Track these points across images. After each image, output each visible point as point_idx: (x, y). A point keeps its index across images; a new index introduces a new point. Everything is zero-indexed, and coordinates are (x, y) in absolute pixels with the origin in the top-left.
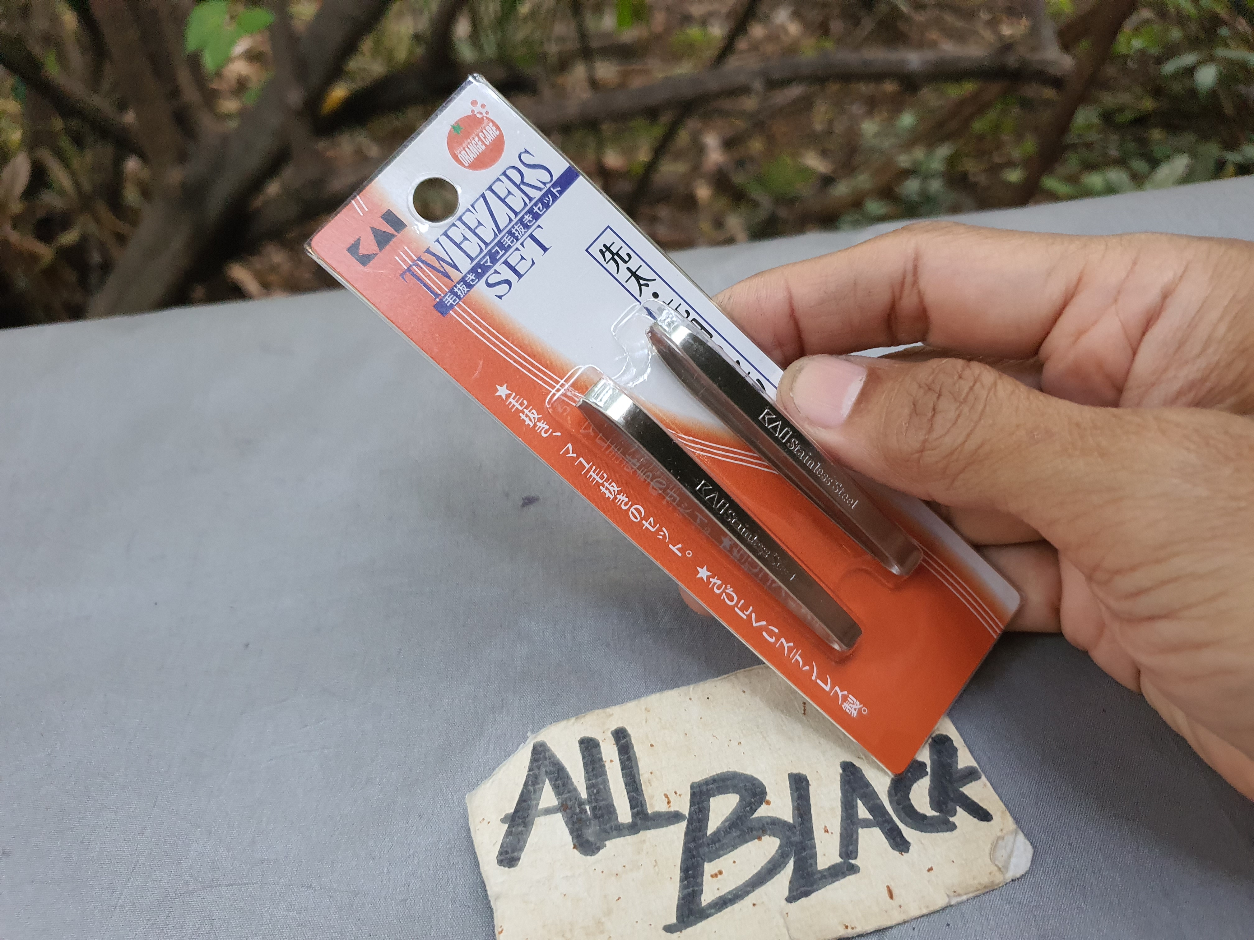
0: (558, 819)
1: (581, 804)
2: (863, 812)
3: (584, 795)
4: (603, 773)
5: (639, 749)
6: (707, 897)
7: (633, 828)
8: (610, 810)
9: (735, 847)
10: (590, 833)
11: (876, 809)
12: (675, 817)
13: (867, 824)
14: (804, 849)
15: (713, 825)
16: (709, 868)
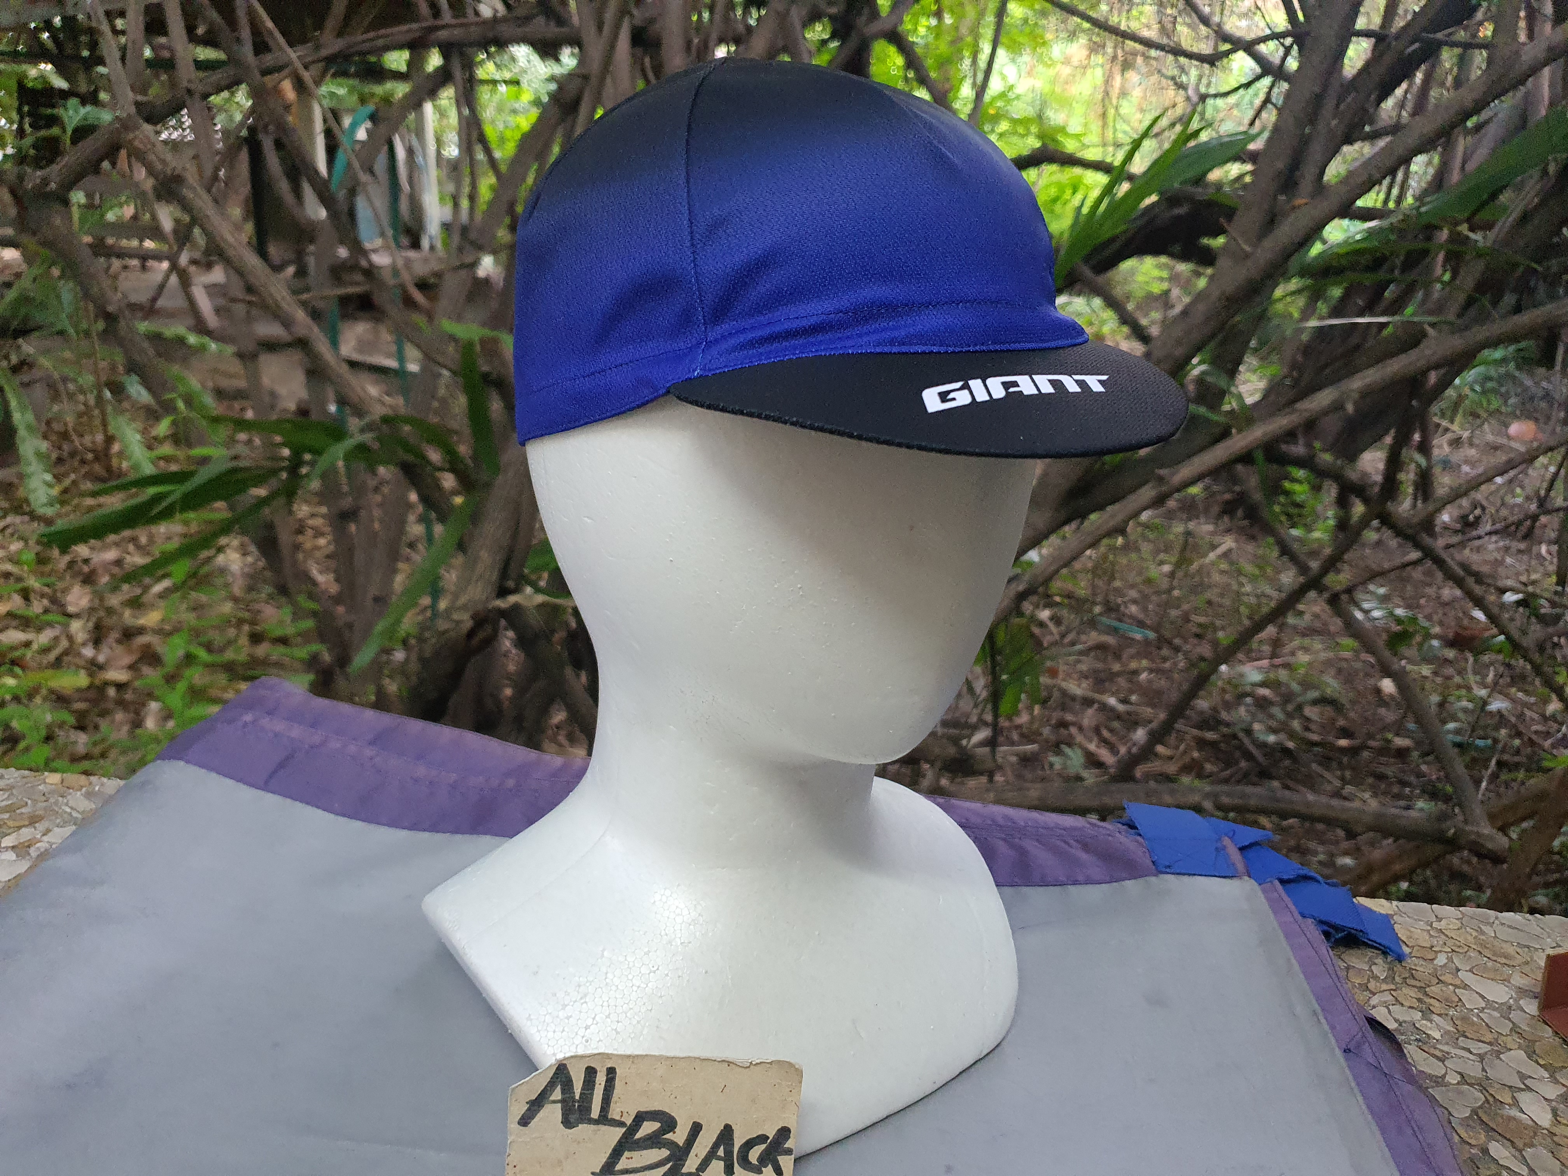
0: (559, 1105)
1: (574, 1101)
2: (721, 1152)
3: (577, 1097)
4: (593, 1089)
5: (618, 1083)
6: (618, 1167)
7: (597, 1122)
8: (589, 1109)
9: (645, 1149)
10: (572, 1118)
11: (729, 1153)
12: (621, 1124)
13: (719, 1158)
14: (680, 1160)
15: (639, 1135)
16: (627, 1154)
